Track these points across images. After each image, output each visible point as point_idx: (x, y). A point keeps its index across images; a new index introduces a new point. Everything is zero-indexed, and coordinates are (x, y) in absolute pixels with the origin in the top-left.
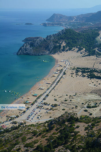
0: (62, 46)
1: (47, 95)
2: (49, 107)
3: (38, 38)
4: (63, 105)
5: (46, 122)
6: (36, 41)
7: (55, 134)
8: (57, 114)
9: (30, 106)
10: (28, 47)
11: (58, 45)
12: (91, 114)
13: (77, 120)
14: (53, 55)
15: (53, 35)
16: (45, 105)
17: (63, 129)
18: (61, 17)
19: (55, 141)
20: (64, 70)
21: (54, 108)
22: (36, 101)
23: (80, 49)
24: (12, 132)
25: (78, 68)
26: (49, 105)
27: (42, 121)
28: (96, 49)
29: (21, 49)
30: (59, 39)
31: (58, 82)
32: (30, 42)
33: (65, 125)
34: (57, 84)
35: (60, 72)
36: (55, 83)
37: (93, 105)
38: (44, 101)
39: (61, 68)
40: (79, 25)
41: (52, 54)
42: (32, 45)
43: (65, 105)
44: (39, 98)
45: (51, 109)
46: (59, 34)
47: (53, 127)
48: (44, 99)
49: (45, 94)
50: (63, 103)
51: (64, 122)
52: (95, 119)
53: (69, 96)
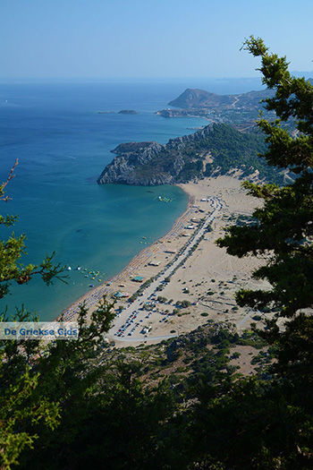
0: (204, 163)
1: (167, 281)
2: (171, 309)
3: (147, 145)
4: (204, 303)
5: (163, 343)
6: (143, 151)
7: (182, 370)
8: (189, 324)
9: (125, 305)
10: (124, 164)
11: (195, 161)
13: (235, 340)
14: (184, 186)
15: (185, 138)
16: (162, 302)
17: (202, 361)
18: (204, 96)
19: (180, 387)
20: (207, 222)
21: (183, 311)
22: (139, 293)
23: (247, 173)
25: (241, 217)
26: (169, 303)
27: (153, 339)
28: (286, 173)
29: (107, 169)
30: (197, 147)
31: (193, 249)
32: (128, 154)
33: (207, 350)
34: (190, 254)
35: (199, 226)
36: (186, 252)
38: (158, 294)
39: (201, 216)
40: (245, 116)
41: (181, 182)
42: (133, 161)
43: (208, 304)
44: (146, 285)
45: (174, 313)
46: (198, 136)
47: (178, 355)
48: (159, 289)
49: (162, 278)
50: (203, 298)
51: (203, 343)
53: (217, 283)
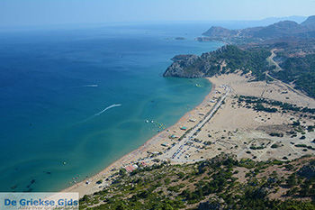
0: (221, 66)
1: (199, 130)
2: (201, 145)
3: (190, 56)
4: (220, 143)
5: (196, 163)
6: (188, 59)
7: (206, 178)
8: (211, 154)
9: (176, 142)
10: (178, 66)
11: (216, 65)
12: (255, 157)
13: (236, 164)
14: (210, 79)
15: (211, 53)
16: (196, 141)
17: (218, 174)
18: (222, 30)
19: (206, 187)
20: (222, 99)
21: (208, 146)
22: (184, 136)
23: (245, 72)
24: (153, 171)
25: (241, 96)
26: (200, 142)
27: (190, 161)
28: (267, 73)
29: (168, 69)
30: (218, 58)
31: (214, 113)
32: (180, 61)
33: (220, 168)
34: (213, 116)
35: (218, 101)
36: (210, 115)
37: (258, 145)
38: (195, 137)
39: (219, 95)
41: (208, 76)
42: (182, 64)
43: (222, 143)
44: (188, 132)
45: (203, 148)
46: (219, 51)
47: (205, 170)
48: (195, 134)
49: (197, 128)
50: (219, 140)
51: (219, 165)
52: (259, 164)
53: (227, 132)
